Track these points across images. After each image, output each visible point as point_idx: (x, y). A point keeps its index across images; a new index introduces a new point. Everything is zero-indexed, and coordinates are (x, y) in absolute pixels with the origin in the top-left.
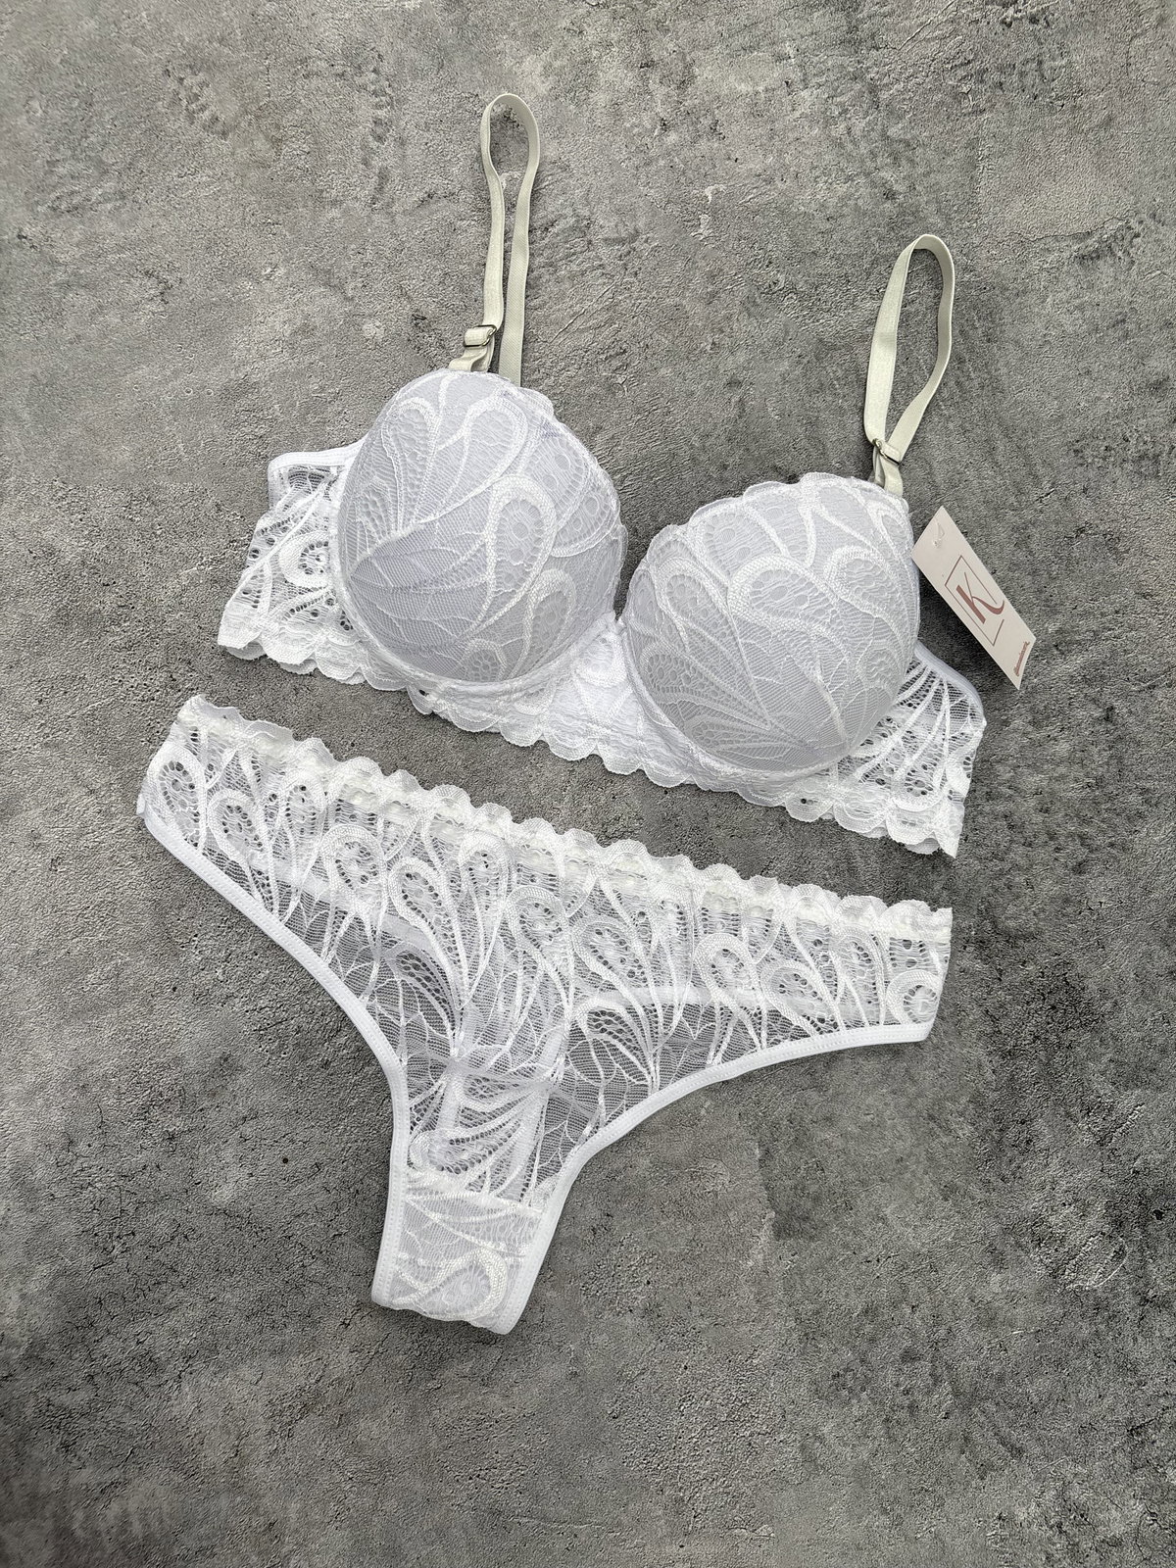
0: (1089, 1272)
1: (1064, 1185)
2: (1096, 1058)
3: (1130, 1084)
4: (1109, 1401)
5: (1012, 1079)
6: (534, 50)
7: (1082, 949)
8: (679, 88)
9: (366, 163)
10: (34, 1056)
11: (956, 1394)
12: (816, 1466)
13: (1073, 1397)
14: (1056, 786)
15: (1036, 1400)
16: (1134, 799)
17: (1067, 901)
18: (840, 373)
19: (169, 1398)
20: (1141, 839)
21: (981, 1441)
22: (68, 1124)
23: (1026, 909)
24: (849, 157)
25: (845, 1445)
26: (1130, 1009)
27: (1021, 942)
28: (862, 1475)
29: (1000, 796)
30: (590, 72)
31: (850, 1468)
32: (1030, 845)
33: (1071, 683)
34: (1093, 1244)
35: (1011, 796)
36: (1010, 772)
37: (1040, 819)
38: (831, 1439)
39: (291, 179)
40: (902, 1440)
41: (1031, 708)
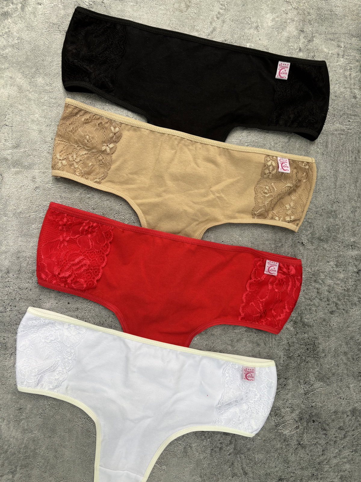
0: (287, 429)
1: (290, 401)
2: (314, 369)
3: (320, 380)
4: (277, 469)
5: (287, 365)
6: (272, 13)
7: (323, 336)
8: (308, 41)
9: (211, 23)
10: (7, 242)
11: (235, 449)
12: (187, 454)
13: (268, 464)
14: (335, 286)
15: (257, 460)
16: (356, 299)
17: (324, 320)
18: (321, 141)
19: (6, 359)
20: (353, 311)
21: (236, 466)
22: (9, 266)
23: (312, 318)
24: (348, 82)
25: (197, 452)
26: (329, 358)
27: (306, 327)
28: (198, 463)
29: (318, 282)
30: (285, 26)
31: (196, 459)
32: (321, 300)
33: (352, 258)
34: (291, 421)
35: (321, 284)
36: (324, 276)
37: (327, 293)
38: (194, 449)
39: (188, 18)
40: (214, 457)
41: (337, 261)
